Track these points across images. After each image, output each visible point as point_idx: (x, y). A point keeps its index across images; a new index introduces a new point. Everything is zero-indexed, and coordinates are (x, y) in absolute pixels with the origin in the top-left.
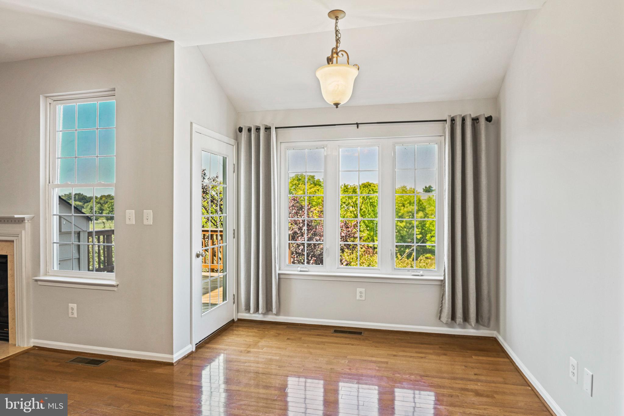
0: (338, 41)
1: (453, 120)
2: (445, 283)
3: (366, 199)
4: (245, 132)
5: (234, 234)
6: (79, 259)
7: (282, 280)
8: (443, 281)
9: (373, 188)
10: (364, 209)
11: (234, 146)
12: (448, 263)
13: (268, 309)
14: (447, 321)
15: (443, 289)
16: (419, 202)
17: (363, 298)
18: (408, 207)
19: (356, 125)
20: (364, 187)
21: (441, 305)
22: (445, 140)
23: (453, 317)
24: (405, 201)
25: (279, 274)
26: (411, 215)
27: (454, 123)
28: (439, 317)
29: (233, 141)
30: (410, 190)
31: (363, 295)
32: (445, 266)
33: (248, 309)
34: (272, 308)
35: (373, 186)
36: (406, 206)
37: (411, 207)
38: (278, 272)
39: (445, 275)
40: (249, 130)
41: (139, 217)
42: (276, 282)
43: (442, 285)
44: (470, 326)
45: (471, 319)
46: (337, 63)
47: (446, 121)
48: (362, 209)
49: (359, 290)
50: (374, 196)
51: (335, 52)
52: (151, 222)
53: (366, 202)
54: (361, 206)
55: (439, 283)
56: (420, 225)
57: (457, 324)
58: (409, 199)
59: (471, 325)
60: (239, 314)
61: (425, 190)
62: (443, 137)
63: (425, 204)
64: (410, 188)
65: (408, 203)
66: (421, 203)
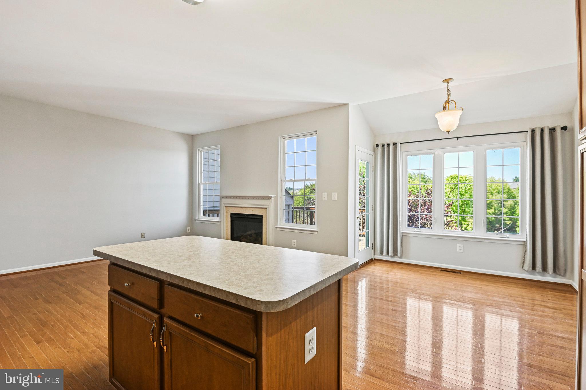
0: (449, 95)
1: (533, 131)
2: (527, 243)
3: (454, 188)
4: (380, 147)
5: (373, 207)
6: (289, 219)
7: (404, 237)
8: (525, 242)
9: (461, 179)
10: (452, 198)
11: (373, 156)
12: (530, 230)
13: (395, 253)
14: (528, 269)
15: (526, 248)
16: (509, 191)
17: (462, 251)
18: (497, 196)
19: (457, 138)
20: (452, 179)
21: (524, 259)
22: (527, 144)
23: (534, 267)
24: (494, 190)
25: (402, 233)
26: (499, 203)
27: (535, 133)
28: (522, 267)
29: (372, 153)
30: (499, 180)
31: (462, 249)
32: (527, 231)
33: (382, 253)
34: (397, 253)
35: (461, 177)
36: (494, 194)
37: (500, 195)
38: (401, 231)
39: (527, 238)
40: (383, 146)
41: (330, 196)
42: (400, 237)
43: (524, 245)
44: (548, 275)
45: (549, 269)
46: (448, 109)
47: (527, 131)
48: (450, 197)
49: (458, 245)
50: (462, 186)
51: (447, 102)
52: (336, 199)
53: (454, 191)
54: (449, 195)
55: (522, 243)
56: (509, 212)
57: (537, 272)
58: (497, 188)
59: (549, 273)
60: (375, 256)
61: (515, 180)
62: (525, 143)
63: (515, 193)
64: (498, 179)
65: (496, 192)
66: (510, 192)
